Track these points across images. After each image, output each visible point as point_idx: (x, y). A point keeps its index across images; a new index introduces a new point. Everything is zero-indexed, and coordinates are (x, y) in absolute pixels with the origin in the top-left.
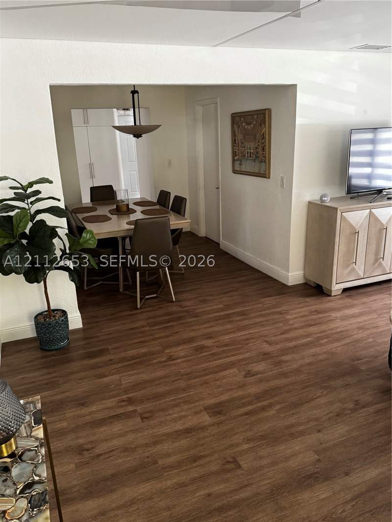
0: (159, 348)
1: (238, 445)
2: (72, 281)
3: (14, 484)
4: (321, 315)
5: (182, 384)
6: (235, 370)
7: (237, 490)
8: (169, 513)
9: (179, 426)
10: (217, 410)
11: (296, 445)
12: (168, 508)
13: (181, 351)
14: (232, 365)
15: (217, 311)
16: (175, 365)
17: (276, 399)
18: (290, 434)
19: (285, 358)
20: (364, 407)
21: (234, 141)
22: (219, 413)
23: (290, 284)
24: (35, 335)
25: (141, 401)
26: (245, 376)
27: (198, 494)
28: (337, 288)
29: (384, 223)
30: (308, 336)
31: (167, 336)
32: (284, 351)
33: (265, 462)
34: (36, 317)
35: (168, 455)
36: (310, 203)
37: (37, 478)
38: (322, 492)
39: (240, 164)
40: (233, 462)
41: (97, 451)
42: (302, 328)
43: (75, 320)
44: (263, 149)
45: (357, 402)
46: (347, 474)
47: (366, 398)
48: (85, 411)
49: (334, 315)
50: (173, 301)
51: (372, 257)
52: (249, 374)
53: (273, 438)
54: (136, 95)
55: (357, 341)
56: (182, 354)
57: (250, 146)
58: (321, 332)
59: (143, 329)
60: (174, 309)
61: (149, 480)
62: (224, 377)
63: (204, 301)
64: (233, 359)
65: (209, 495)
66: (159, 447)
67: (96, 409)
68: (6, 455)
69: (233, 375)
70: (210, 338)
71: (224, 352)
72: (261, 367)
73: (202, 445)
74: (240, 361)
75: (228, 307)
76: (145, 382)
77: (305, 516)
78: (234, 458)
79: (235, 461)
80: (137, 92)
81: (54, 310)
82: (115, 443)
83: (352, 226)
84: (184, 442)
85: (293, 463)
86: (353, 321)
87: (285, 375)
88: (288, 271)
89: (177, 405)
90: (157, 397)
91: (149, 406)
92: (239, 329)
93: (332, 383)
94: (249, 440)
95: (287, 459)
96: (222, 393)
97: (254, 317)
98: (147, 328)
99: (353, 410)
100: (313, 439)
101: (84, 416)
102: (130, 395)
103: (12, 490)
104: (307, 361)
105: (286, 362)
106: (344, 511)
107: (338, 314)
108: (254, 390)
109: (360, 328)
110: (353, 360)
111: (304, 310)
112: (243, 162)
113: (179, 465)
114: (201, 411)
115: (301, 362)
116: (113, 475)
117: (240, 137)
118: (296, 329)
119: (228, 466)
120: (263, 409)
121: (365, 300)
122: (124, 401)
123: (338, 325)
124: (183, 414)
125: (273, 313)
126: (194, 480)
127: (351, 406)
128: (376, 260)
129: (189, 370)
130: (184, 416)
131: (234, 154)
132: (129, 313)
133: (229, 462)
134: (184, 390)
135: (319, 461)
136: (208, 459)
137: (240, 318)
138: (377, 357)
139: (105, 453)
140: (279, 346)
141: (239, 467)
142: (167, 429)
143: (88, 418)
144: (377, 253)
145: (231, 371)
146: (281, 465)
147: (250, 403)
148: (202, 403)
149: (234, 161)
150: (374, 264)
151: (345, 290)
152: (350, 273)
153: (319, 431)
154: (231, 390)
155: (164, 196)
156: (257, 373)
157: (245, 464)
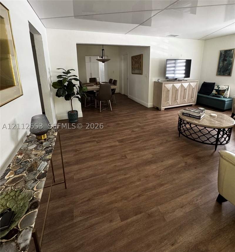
0: (105, 123)
1: (127, 151)
2: (79, 101)
3: (43, 147)
4: (157, 116)
5: (111, 133)
6: (128, 130)
7: (125, 165)
8: (102, 170)
9: (108, 145)
10: (121, 141)
11: (146, 152)
12: (101, 169)
13: (112, 124)
14: (128, 129)
15: (125, 114)
16: (110, 128)
17: (141, 138)
18: (144, 149)
19: (144, 127)
20: (169, 142)
21: (132, 64)
22: (122, 142)
23: (148, 107)
24: (68, 118)
25: (97, 138)
26: (131, 132)
27: (112, 165)
28: (163, 108)
29: (178, 88)
30: (153, 121)
31: (108, 120)
32: (145, 126)
33: (135, 157)
34: (68, 112)
35: (104, 153)
36: (155, 82)
37: (50, 146)
38: (153, 167)
39: (134, 71)
40: (124, 156)
41: (81, 151)
42: (151, 119)
43: (80, 114)
44: (141, 66)
45: (167, 141)
46: (162, 161)
47: (170, 139)
48: (79, 139)
49: (161, 116)
50: (111, 111)
51: (174, 99)
52: (133, 131)
53: (138, 150)
54: (103, 51)
55: (168, 123)
56: (112, 125)
57: (137, 65)
58: (157, 120)
59: (101, 118)
60: (111, 113)
61: (96, 160)
62: (125, 132)
63: (121, 111)
64: (128, 127)
65: (115, 166)
66: (101, 151)
67: (83, 139)
68: (43, 139)
69: (128, 132)
70: (122, 121)
71: (125, 125)
72: (137, 130)
73: (115, 151)
74: (130, 128)
75: (128, 113)
76: (99, 132)
77: (147, 174)
78: (125, 155)
79: (125, 156)
80: (104, 50)
81: (74, 111)
82: (87, 149)
83: (167, 89)
84: (109, 150)
85: (144, 158)
86: (168, 117)
87: (144, 132)
88: (148, 103)
89: (109, 139)
90: (103, 137)
91: (100, 139)
92: (131, 119)
93: (160, 135)
94: (130, 150)
95: (142, 156)
96: (123, 136)
97: (137, 116)
98: (102, 118)
99: (165, 143)
100: (152, 150)
101: (79, 141)
102: (94, 136)
103: (42, 149)
104: (152, 128)
105: (145, 128)
106: (160, 173)
107: (163, 116)
108: (134, 136)
109: (169, 120)
110: (166, 128)
111: (153, 114)
112: (135, 70)
113: (107, 156)
114: (116, 141)
115: (150, 129)
116: (85, 158)
117: (134, 63)
118: (149, 119)
119: (123, 157)
120: (136, 141)
121: (172, 112)
122: (92, 137)
123: (163, 119)
124: (110, 142)
125: (142, 115)
126: (111, 161)
127: (165, 141)
128: (175, 100)
129: (114, 130)
130: (111, 142)
131: (132, 68)
132: (97, 114)
133: (123, 156)
134: (111, 135)
135: (153, 157)
136: (117, 155)
137: (132, 116)
138: (174, 128)
139: (84, 152)
140: (143, 124)
141: (127, 158)
142: (104, 146)
143: (80, 142)
144: (175, 98)
145: (127, 130)
146: (140, 158)
147: (132, 140)
148: (117, 139)
149: (132, 70)
150: (175, 101)
151: (166, 109)
152: (167, 104)
153: (154, 148)
154: (127, 136)
155: (111, 80)
156: (135, 131)
157: (128, 157)
